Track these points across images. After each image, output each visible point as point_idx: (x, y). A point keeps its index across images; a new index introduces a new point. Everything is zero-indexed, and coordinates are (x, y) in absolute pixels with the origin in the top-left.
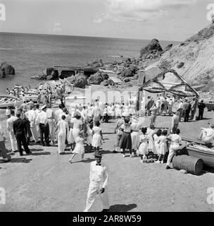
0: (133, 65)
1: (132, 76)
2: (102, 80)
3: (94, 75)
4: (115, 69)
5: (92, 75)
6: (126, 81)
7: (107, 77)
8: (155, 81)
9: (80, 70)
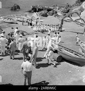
0: (69, 8)
1: (67, 13)
2: (54, 14)
3: (51, 12)
4: (61, 9)
5: (50, 12)
6: (64, 15)
7: (56, 13)
8: (68, 17)
9: (45, 9)
